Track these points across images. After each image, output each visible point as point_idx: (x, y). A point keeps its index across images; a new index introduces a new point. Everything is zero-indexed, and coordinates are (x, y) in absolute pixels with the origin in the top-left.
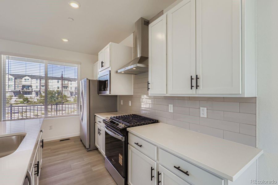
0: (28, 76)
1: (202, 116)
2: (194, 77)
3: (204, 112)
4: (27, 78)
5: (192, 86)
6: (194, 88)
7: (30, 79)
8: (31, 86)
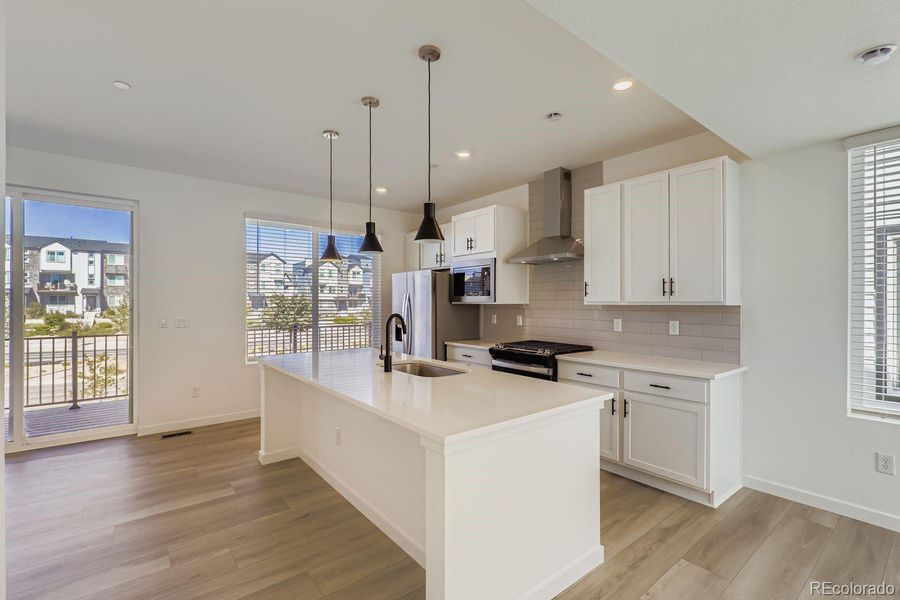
0: (61, 241)
1: (671, 333)
2: (667, 280)
3: (674, 327)
4: (56, 247)
5: (664, 292)
6: (667, 295)
7: (67, 251)
8: (71, 276)
